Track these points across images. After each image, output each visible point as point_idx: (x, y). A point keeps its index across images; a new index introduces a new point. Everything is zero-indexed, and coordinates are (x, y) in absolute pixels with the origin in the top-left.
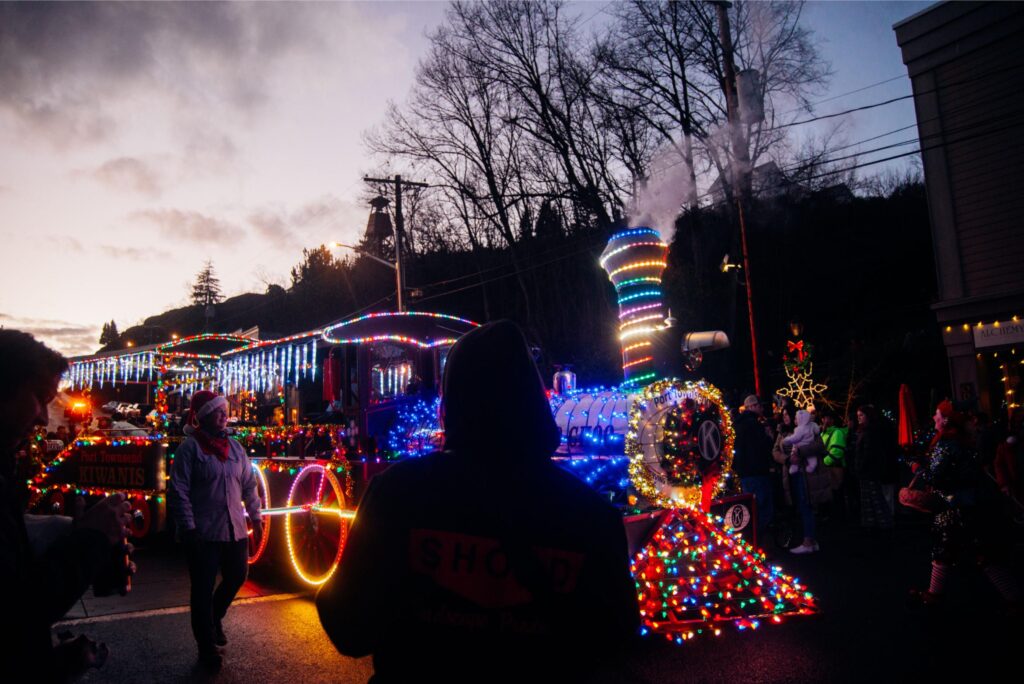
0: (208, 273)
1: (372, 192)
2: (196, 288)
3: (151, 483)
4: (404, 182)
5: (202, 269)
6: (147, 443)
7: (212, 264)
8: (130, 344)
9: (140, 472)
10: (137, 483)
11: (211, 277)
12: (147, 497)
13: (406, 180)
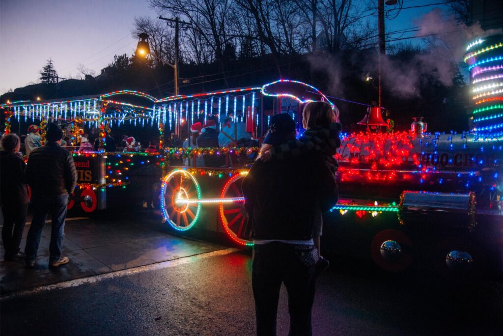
0: (49, 67)
1: (141, 30)
2: (43, 74)
3: (96, 180)
4: (181, 22)
5: (46, 64)
6: (93, 156)
7: (51, 62)
8: (38, 99)
9: (88, 173)
10: (86, 179)
11: (52, 69)
12: (94, 188)
13: (182, 21)
